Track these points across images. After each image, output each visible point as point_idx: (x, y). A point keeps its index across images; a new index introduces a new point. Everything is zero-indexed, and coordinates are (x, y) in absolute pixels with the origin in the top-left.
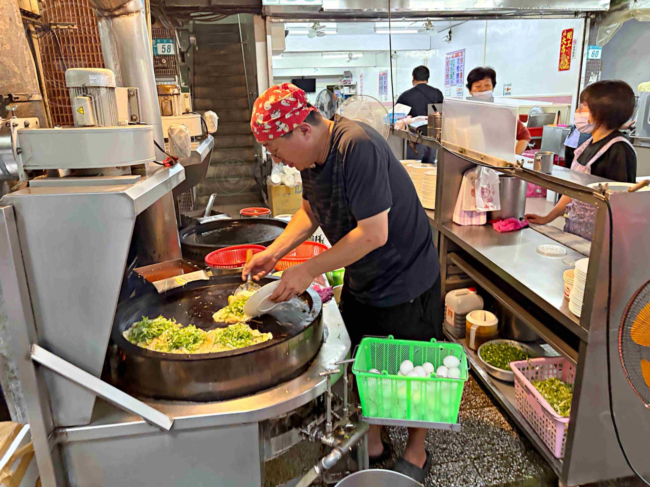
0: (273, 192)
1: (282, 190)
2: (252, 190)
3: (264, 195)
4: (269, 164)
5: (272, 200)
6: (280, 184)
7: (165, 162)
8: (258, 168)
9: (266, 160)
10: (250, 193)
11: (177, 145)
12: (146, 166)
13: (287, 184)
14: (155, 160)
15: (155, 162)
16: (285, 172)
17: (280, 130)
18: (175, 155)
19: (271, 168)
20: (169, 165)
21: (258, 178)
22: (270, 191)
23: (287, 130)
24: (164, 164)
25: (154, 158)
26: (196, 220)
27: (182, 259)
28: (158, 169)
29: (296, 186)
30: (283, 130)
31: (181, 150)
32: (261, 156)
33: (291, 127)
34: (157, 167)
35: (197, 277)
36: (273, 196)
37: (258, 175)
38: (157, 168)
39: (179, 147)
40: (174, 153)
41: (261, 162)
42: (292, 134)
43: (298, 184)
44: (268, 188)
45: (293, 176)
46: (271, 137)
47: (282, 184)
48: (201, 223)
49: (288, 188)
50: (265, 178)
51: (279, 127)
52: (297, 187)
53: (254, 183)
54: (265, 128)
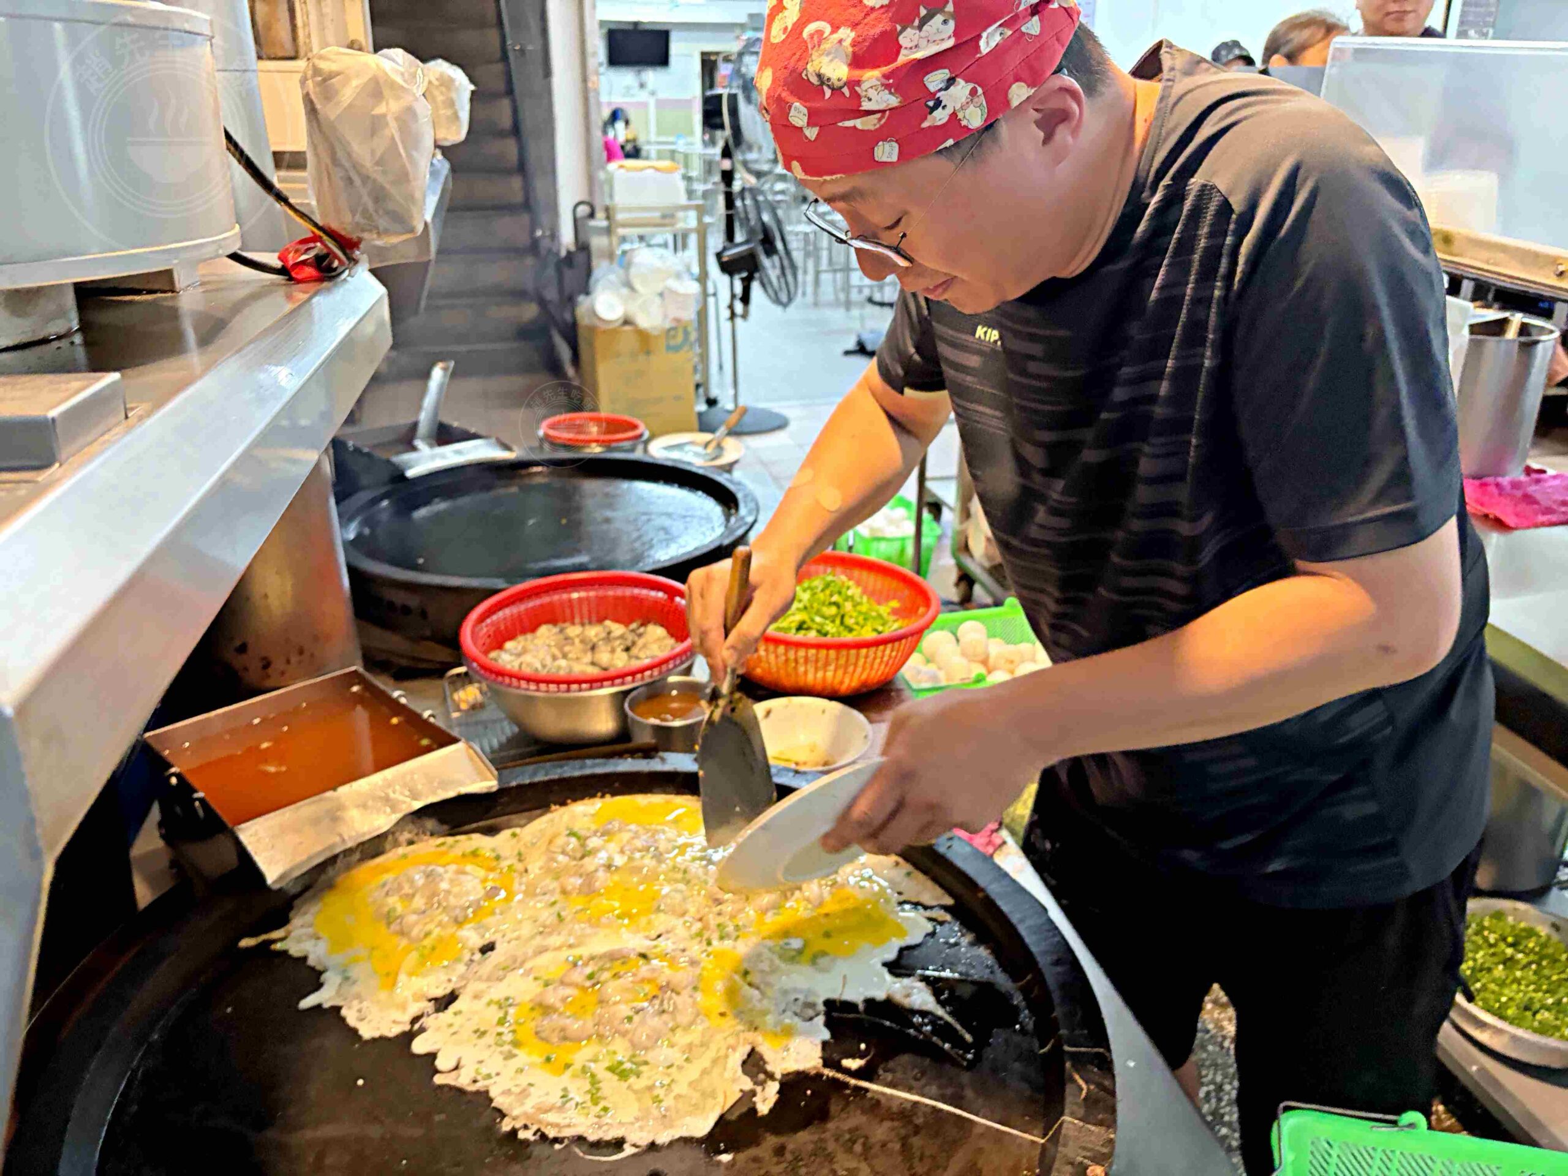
0: (599, 343)
1: (627, 342)
2: (524, 333)
3: (564, 351)
4: (580, 258)
5: (594, 371)
6: (621, 321)
7: (292, 259)
8: (551, 271)
9: (573, 248)
10: (515, 345)
11: (355, 166)
12: (181, 280)
13: (644, 322)
14: (235, 248)
15: (235, 257)
16: (638, 286)
17: (940, 117)
18: (343, 223)
19: (589, 272)
20: (309, 271)
21: (550, 301)
22: (591, 345)
23: (975, 118)
24: (283, 271)
25: (231, 238)
26: (388, 462)
27: (361, 670)
28: (255, 297)
29: (669, 330)
30: (954, 115)
31: (380, 196)
32: (554, 235)
33: (997, 103)
34: (247, 283)
35: (444, 784)
36: (599, 357)
37: (551, 294)
38: (242, 293)
39: (365, 179)
40: (338, 211)
41: (557, 254)
42: (995, 139)
43: (674, 325)
44: (582, 334)
45: (658, 300)
46: (887, 152)
47: (627, 322)
48: (410, 473)
49: (644, 338)
50: (570, 301)
51: (938, 103)
52: (672, 333)
53: (530, 311)
54: (866, 106)
